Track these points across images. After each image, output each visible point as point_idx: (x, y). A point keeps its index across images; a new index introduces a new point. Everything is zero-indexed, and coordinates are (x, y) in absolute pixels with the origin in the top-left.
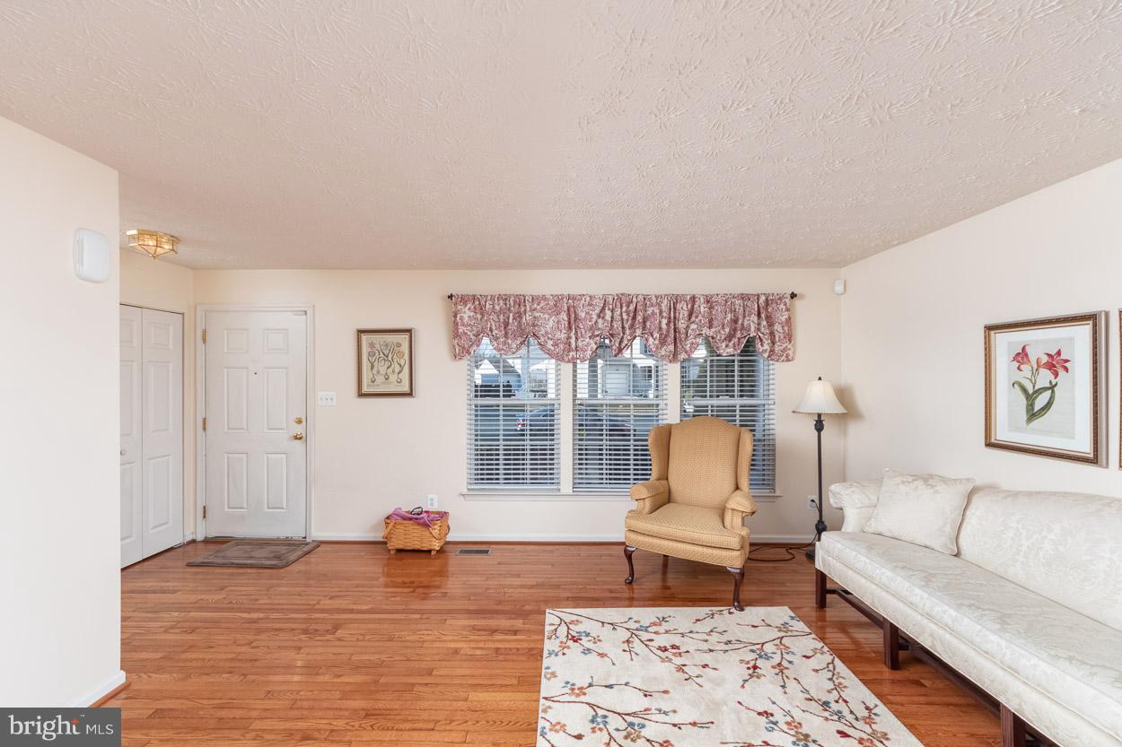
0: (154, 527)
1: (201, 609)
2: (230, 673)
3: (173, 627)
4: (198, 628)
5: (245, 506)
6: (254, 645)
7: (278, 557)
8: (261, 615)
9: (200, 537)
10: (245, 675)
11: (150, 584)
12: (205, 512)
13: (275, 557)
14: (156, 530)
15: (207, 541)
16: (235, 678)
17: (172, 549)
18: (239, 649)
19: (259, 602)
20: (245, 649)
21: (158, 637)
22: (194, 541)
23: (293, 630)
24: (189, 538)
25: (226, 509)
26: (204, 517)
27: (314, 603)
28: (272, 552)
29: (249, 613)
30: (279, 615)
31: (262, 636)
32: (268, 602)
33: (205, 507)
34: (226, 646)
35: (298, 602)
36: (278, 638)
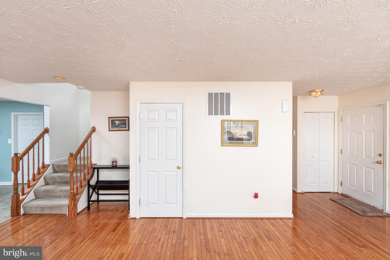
0: (323, 183)
1: (323, 213)
2: (316, 233)
3: (312, 213)
4: (318, 217)
5: (356, 186)
6: (329, 231)
7: (363, 212)
8: (339, 225)
9: (340, 192)
10: (319, 236)
11: (316, 199)
12: (341, 184)
13: (362, 211)
14: (324, 184)
15: (342, 194)
16: (316, 235)
17: (329, 192)
18: (323, 229)
19: (342, 221)
20: (325, 230)
21: (307, 213)
22: (337, 193)
23: (345, 236)
24: (336, 191)
25: (349, 185)
26: (341, 186)
27: (363, 234)
28: (362, 208)
29: (336, 222)
30: (345, 229)
31: (333, 231)
32: (345, 223)
33: (341, 182)
34: (321, 226)
35: (356, 229)
36: (338, 234)
